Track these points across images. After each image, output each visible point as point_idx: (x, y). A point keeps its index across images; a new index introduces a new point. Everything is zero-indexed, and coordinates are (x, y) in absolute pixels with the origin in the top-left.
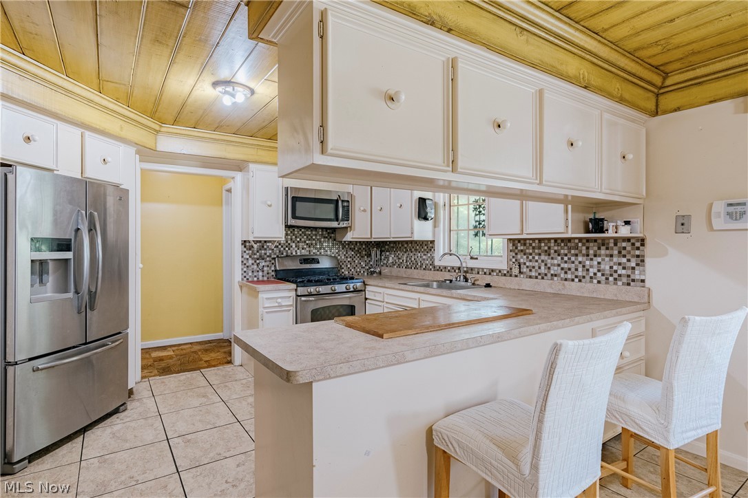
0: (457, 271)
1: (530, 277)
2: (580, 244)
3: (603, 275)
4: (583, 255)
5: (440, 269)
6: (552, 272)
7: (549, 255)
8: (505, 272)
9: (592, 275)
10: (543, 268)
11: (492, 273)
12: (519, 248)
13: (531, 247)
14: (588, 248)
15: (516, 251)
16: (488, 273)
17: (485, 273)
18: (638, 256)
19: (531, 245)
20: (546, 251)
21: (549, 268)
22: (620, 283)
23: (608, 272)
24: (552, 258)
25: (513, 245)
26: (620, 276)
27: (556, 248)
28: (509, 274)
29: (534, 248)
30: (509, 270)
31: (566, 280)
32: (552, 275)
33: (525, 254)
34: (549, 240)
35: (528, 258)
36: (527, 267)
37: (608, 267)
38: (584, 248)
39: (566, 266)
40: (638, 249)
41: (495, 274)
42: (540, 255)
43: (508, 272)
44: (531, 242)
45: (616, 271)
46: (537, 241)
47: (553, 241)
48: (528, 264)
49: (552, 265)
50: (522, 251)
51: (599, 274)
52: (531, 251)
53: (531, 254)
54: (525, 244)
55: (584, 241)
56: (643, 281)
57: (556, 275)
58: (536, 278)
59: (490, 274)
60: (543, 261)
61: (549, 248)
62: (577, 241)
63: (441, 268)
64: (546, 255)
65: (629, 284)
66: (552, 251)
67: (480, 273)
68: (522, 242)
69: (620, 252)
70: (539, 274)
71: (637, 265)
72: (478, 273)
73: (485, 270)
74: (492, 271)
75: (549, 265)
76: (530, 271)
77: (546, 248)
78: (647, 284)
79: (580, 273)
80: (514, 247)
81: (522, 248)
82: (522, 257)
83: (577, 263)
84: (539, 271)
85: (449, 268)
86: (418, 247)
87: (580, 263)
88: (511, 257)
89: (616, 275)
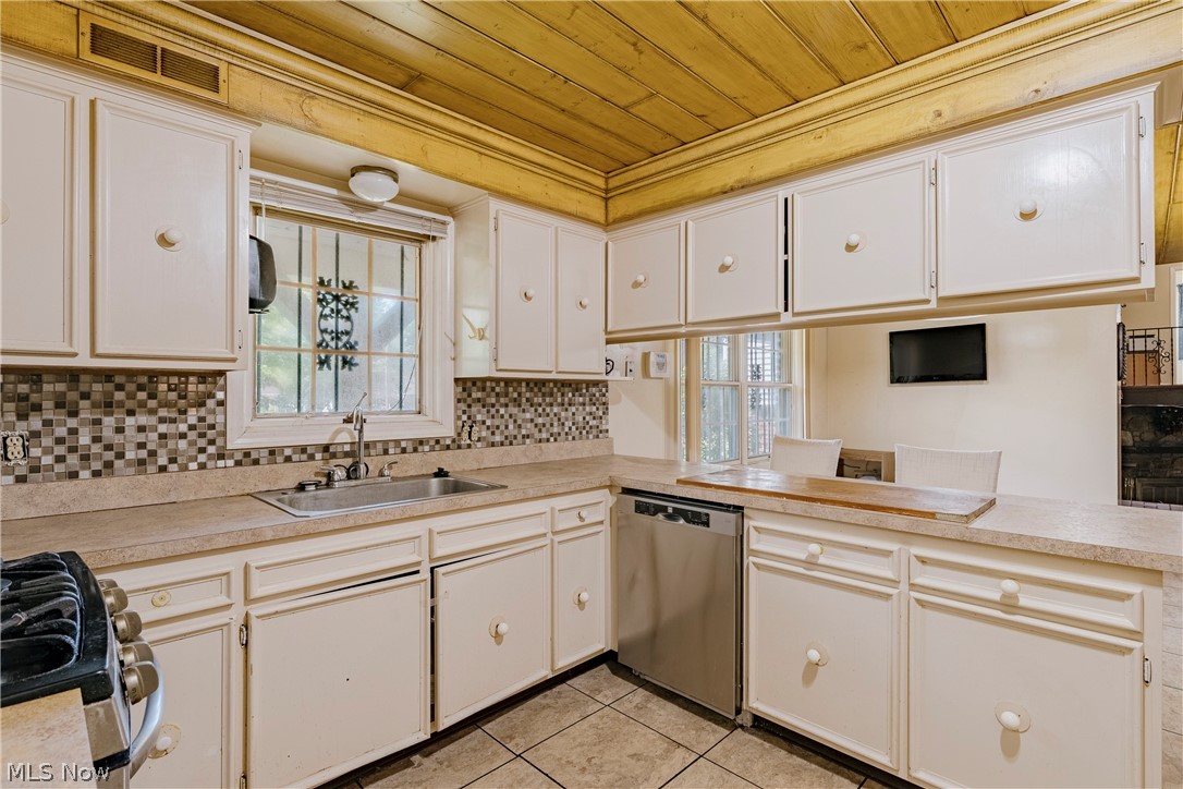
0: (318, 456)
1: (493, 445)
2: (555, 390)
3: (577, 429)
4: (559, 405)
5: (248, 458)
6: (524, 432)
7: (520, 406)
8: (448, 442)
9: (567, 429)
10: (511, 427)
11: (420, 448)
12: (474, 395)
13: (493, 394)
14: (563, 395)
15: (469, 401)
16: (410, 449)
17: (404, 451)
18: (604, 404)
19: (493, 389)
20: (515, 400)
21: (520, 426)
22: (591, 436)
23: (581, 425)
24: (524, 411)
25: (464, 390)
26: (591, 427)
27: (528, 395)
28: (455, 444)
29: (497, 395)
30: (455, 436)
31: (540, 441)
32: (523, 437)
33: (484, 406)
34: (519, 381)
35: (488, 411)
36: (488, 428)
37: (581, 419)
38: (559, 394)
39: (540, 420)
40: (604, 395)
41: (427, 448)
42: (507, 406)
43: (454, 441)
44: (494, 385)
45: (588, 423)
46: (502, 384)
47: (524, 384)
48: (488, 423)
49: (524, 420)
50: (479, 400)
51: (574, 428)
52: (493, 400)
53: (493, 405)
54: (484, 389)
55: (559, 385)
56: (607, 431)
57: (528, 437)
58: (502, 444)
59: (415, 450)
60: (511, 416)
61: (519, 395)
62: (551, 385)
63: (254, 455)
64: (515, 406)
65: (598, 437)
66: (524, 400)
67: (391, 451)
68: (479, 384)
69: (591, 400)
70: (506, 438)
71: (604, 413)
72: (386, 452)
73: (403, 444)
74: (421, 442)
75: (519, 422)
76: (493, 433)
77: (515, 395)
78: (610, 434)
79: (555, 430)
80: (465, 395)
81: (479, 395)
82: (479, 412)
83: (552, 415)
84: (506, 433)
85: (288, 452)
86: (119, 396)
87: (555, 415)
88: (460, 413)
89: (587, 428)
